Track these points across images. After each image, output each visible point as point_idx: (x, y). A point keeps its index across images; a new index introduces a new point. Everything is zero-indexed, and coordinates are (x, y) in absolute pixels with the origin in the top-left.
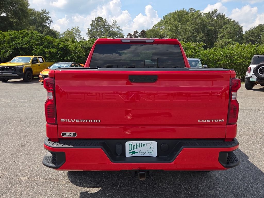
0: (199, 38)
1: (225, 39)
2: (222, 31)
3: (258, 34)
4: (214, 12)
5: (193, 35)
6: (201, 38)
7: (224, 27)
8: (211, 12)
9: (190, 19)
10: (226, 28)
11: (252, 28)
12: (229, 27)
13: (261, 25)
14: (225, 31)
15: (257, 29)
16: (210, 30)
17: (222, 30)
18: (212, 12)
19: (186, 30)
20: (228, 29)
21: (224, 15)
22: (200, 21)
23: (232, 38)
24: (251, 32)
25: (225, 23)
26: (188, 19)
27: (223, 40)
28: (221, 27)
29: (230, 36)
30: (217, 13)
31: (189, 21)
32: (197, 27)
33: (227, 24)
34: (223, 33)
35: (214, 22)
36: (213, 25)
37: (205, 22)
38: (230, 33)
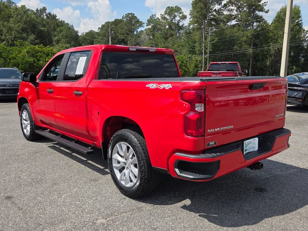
0: (31, 40)
1: (62, 44)
2: (57, 35)
3: (90, 41)
4: (43, 10)
5: (21, 36)
6: (32, 41)
7: (58, 29)
8: (39, 10)
9: (14, 15)
10: (61, 31)
11: (83, 33)
12: (64, 30)
13: (92, 31)
14: (61, 35)
15: (89, 35)
16: (41, 31)
17: (56, 33)
18: (41, 9)
19: (10, 29)
20: (64, 33)
21: (56, 15)
22: (28, 19)
23: (70, 43)
24: (83, 37)
25: (58, 25)
26: (11, 14)
27: (59, 44)
28: (55, 30)
29: (67, 41)
30: (47, 11)
31: (13, 17)
32: (25, 26)
33: (60, 26)
34: (58, 37)
35: (44, 22)
36: (44, 26)
37: (35, 21)
38: (67, 38)
